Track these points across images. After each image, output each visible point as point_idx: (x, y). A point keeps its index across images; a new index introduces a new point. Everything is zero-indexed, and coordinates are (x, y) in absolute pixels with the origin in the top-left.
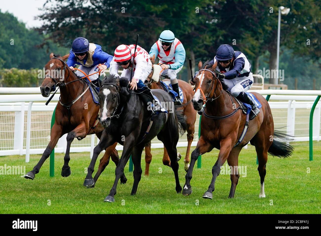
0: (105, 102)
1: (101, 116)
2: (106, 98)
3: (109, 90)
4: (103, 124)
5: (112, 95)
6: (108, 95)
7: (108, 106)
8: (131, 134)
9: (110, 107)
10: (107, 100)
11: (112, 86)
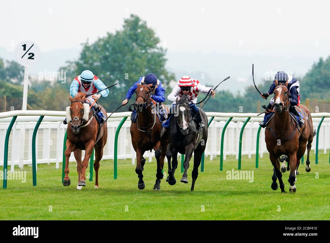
0: (183, 116)
1: (183, 126)
2: (183, 113)
3: (184, 107)
4: (184, 132)
5: (187, 111)
6: (185, 111)
7: (186, 119)
8: (191, 143)
9: (187, 120)
10: (184, 114)
11: (186, 104)
